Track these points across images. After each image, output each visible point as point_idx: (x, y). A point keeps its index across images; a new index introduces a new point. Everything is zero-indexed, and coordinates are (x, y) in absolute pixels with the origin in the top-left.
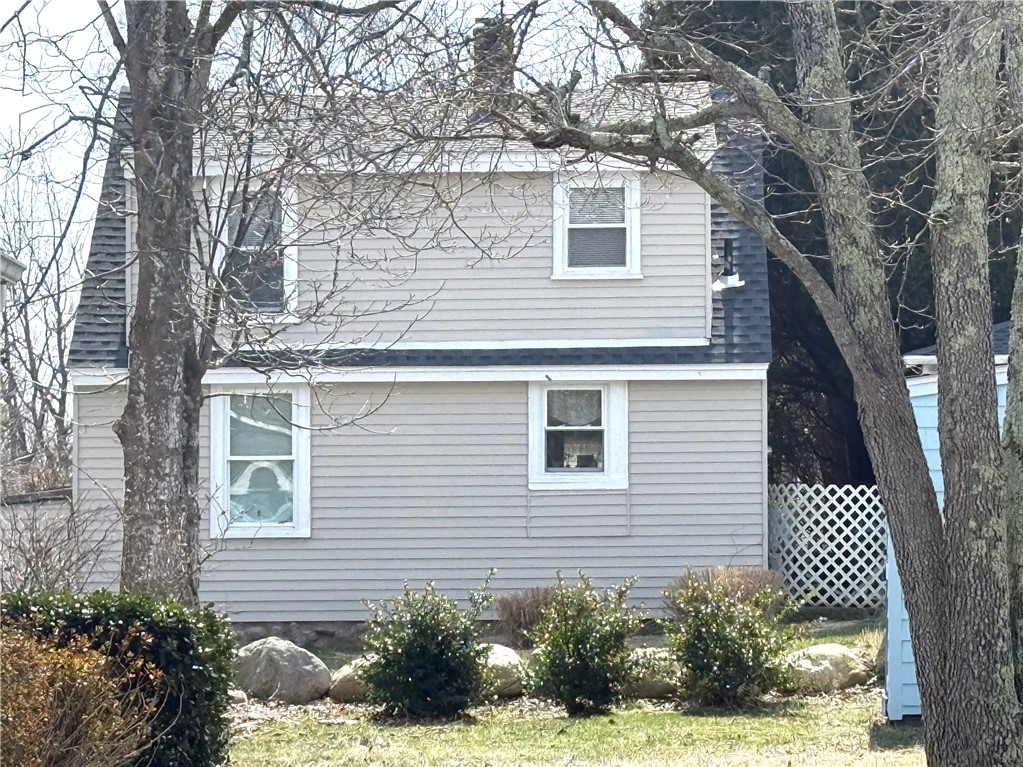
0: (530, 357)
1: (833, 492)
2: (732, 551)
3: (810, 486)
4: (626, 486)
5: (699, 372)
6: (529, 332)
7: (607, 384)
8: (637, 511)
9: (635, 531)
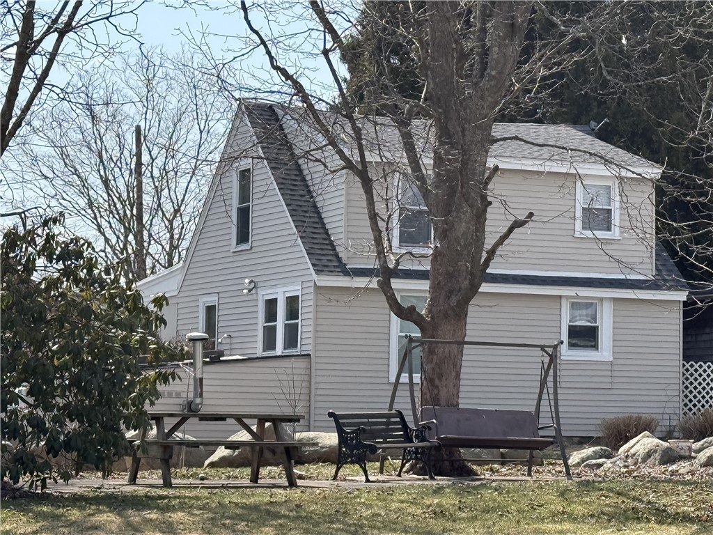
0: (566, 281)
1: (692, 366)
2: (666, 399)
3: (705, 364)
4: (611, 359)
5: (653, 294)
6: (563, 268)
7: (601, 299)
8: (615, 374)
9: (615, 386)
